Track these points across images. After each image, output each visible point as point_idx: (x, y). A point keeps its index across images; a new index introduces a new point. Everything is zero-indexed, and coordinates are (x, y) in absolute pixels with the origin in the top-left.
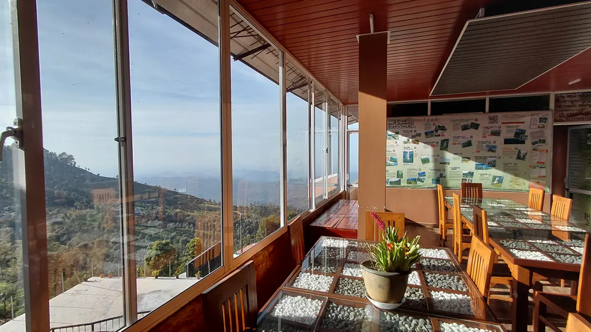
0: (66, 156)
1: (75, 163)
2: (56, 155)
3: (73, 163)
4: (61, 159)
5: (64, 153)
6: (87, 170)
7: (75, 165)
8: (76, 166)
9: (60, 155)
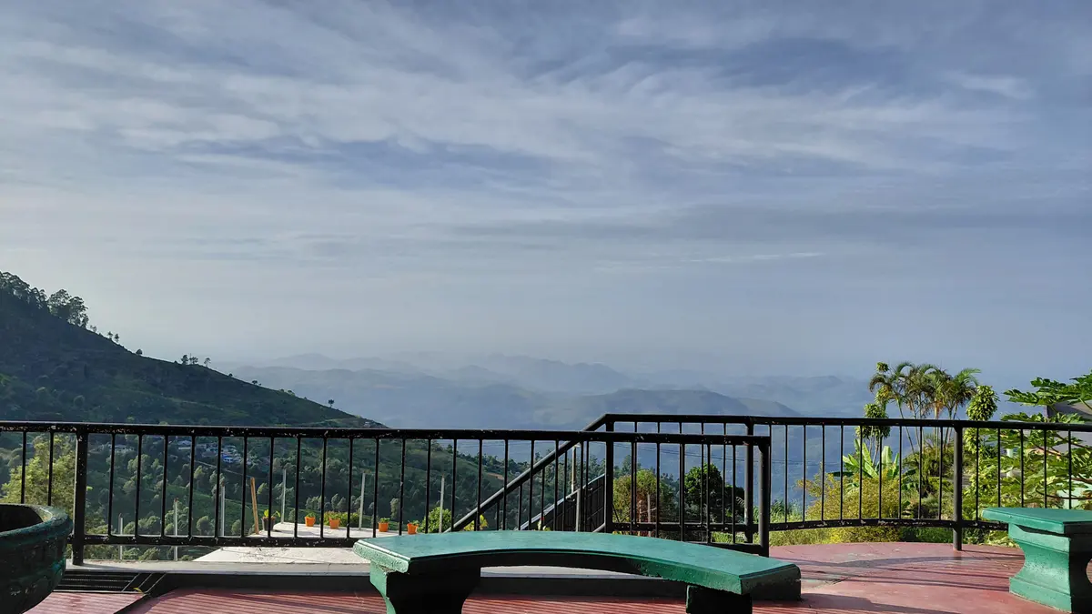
0: (68, 301)
1: (86, 320)
2: (43, 297)
3: (81, 320)
4: (54, 306)
5: (62, 292)
6: (114, 340)
7: (84, 325)
8: (88, 327)
9: (54, 298)
